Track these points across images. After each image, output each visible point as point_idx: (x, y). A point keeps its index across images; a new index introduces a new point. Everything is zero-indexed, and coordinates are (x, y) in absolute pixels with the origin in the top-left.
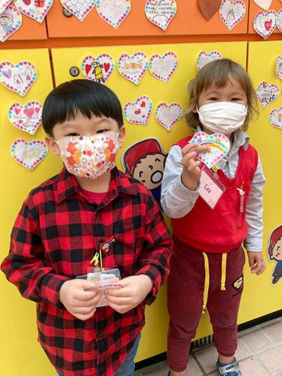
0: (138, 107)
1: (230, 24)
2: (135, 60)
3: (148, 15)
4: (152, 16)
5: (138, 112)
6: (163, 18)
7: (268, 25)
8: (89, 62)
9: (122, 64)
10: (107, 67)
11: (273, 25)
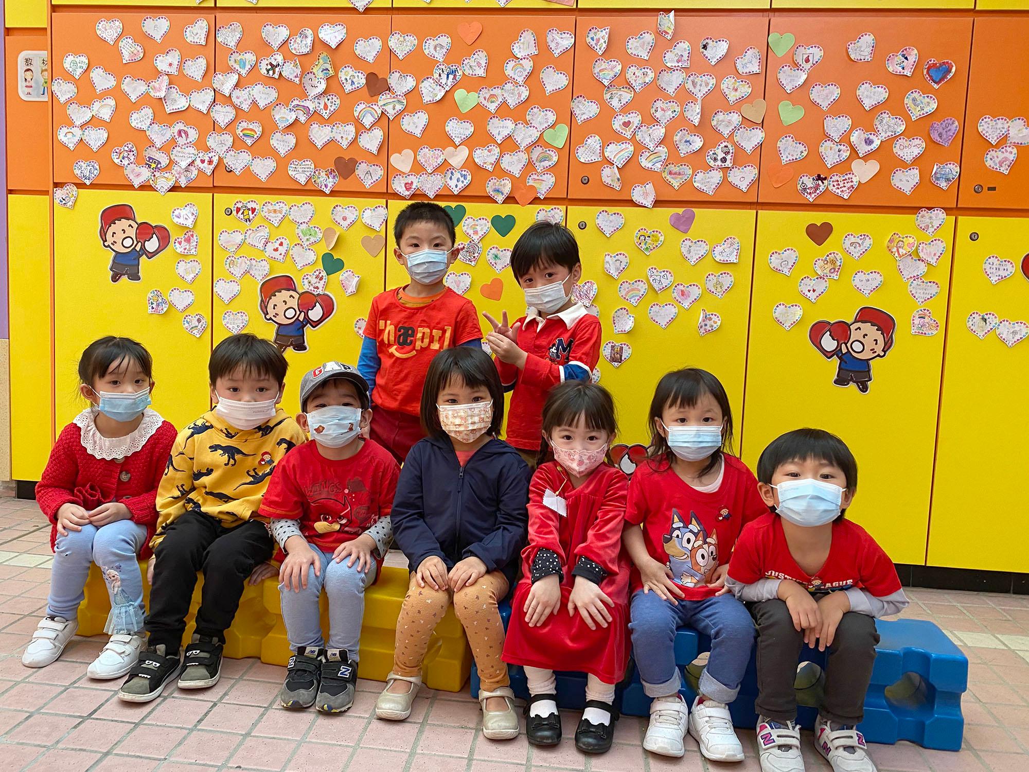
0: (277, 245)
1: (368, 183)
2: (277, 207)
3: (290, 173)
4: (294, 173)
5: (276, 250)
6: (303, 175)
7: (408, 186)
8: (239, 205)
9: (265, 209)
10: (253, 210)
11: (414, 186)
